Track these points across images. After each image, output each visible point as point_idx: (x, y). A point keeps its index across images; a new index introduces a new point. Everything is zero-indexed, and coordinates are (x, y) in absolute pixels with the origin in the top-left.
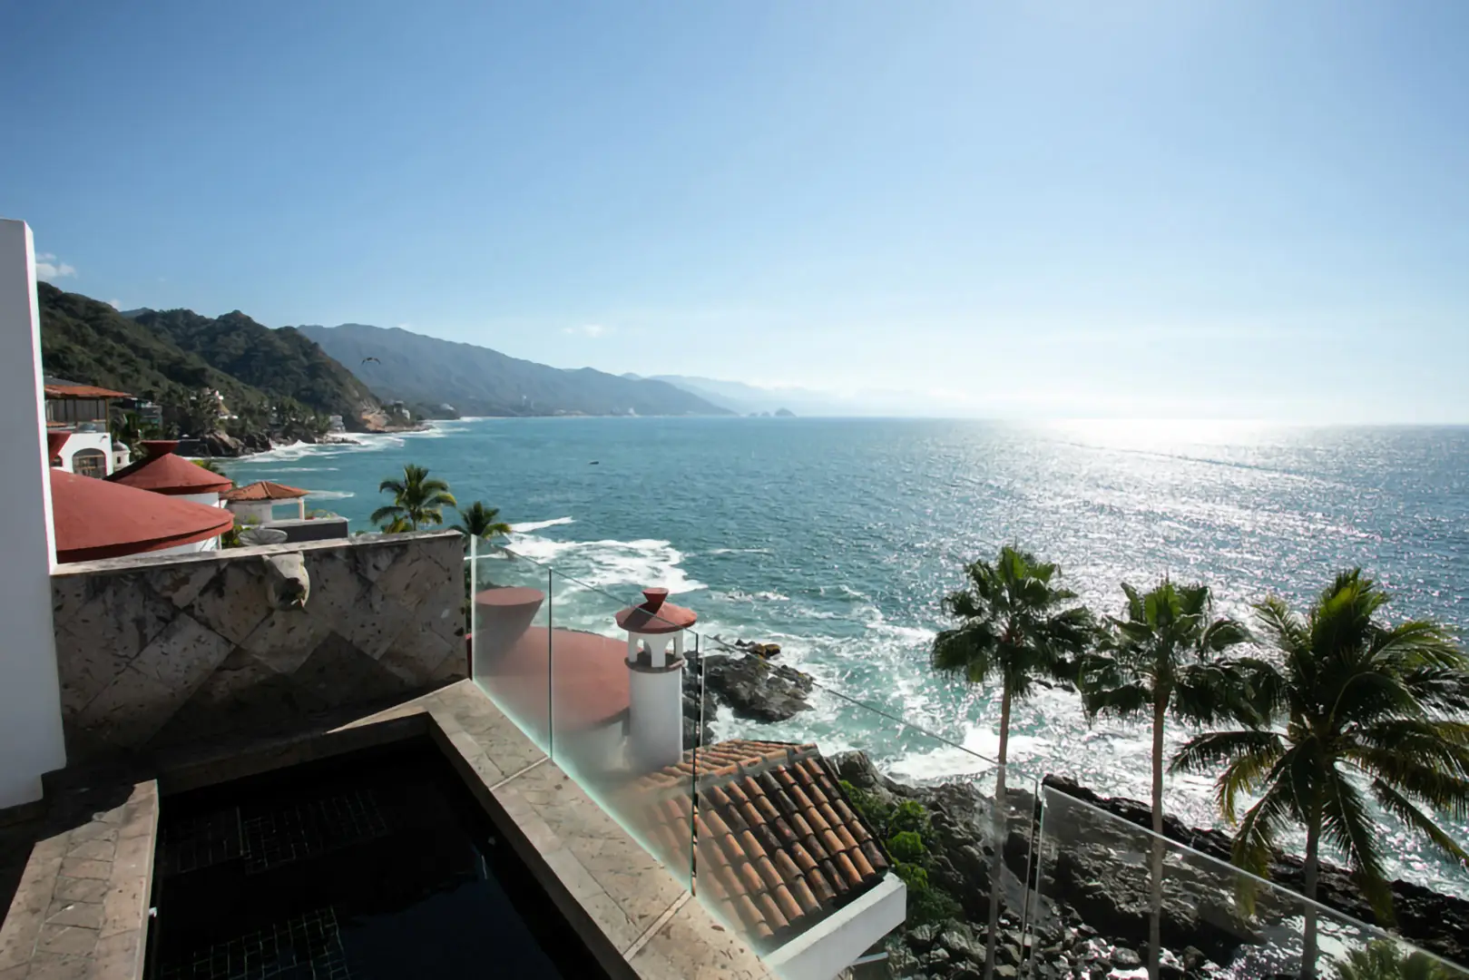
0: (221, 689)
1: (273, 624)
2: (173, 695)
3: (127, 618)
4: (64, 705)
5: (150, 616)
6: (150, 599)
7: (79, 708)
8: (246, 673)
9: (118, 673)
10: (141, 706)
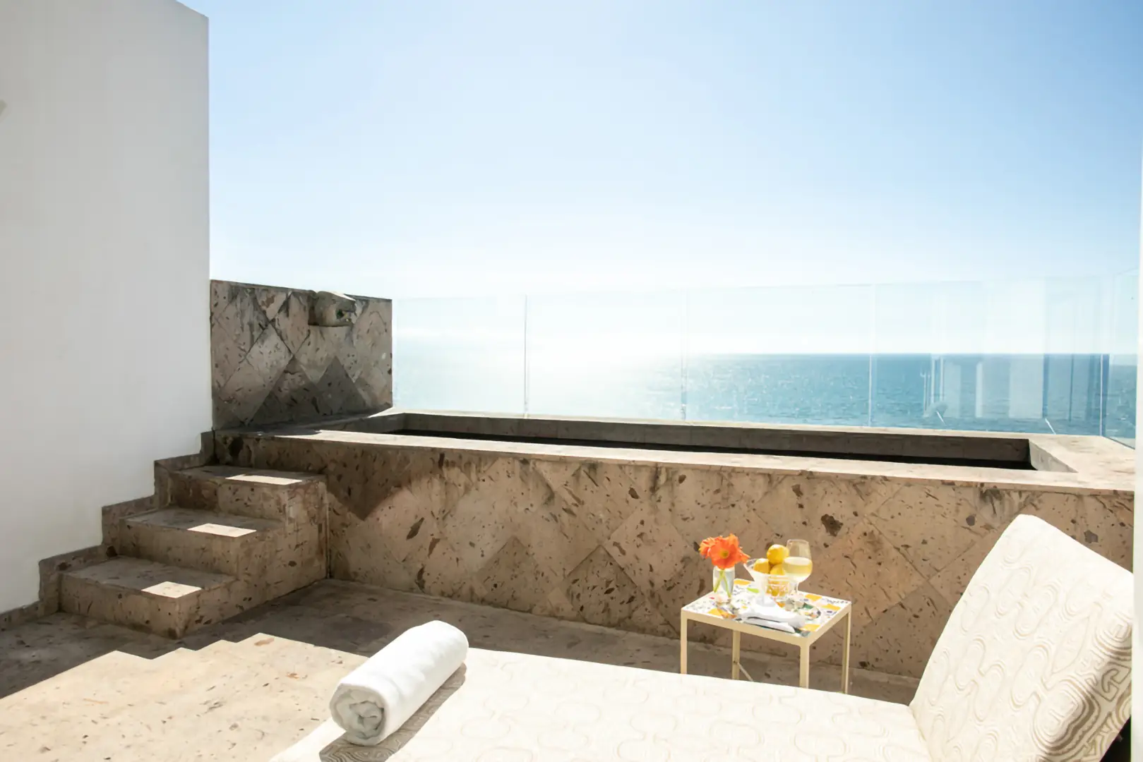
0: (286, 387)
1: (309, 344)
2: (264, 386)
3: (246, 321)
4: (213, 380)
5: (256, 323)
6: (257, 310)
7: (222, 384)
8: (296, 377)
9: (240, 363)
10: (250, 390)
